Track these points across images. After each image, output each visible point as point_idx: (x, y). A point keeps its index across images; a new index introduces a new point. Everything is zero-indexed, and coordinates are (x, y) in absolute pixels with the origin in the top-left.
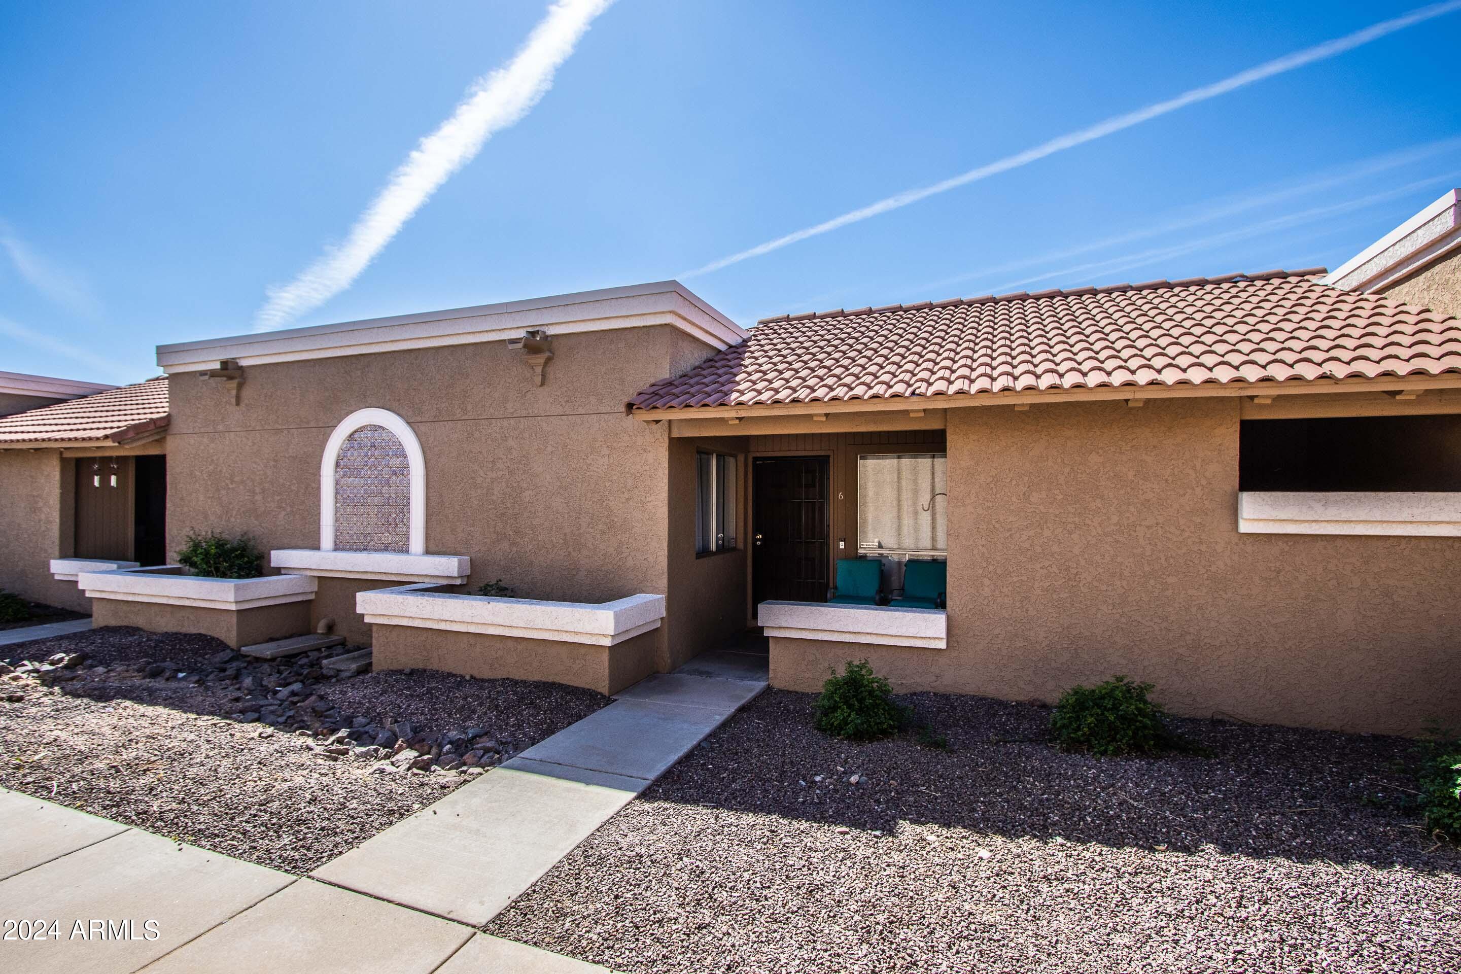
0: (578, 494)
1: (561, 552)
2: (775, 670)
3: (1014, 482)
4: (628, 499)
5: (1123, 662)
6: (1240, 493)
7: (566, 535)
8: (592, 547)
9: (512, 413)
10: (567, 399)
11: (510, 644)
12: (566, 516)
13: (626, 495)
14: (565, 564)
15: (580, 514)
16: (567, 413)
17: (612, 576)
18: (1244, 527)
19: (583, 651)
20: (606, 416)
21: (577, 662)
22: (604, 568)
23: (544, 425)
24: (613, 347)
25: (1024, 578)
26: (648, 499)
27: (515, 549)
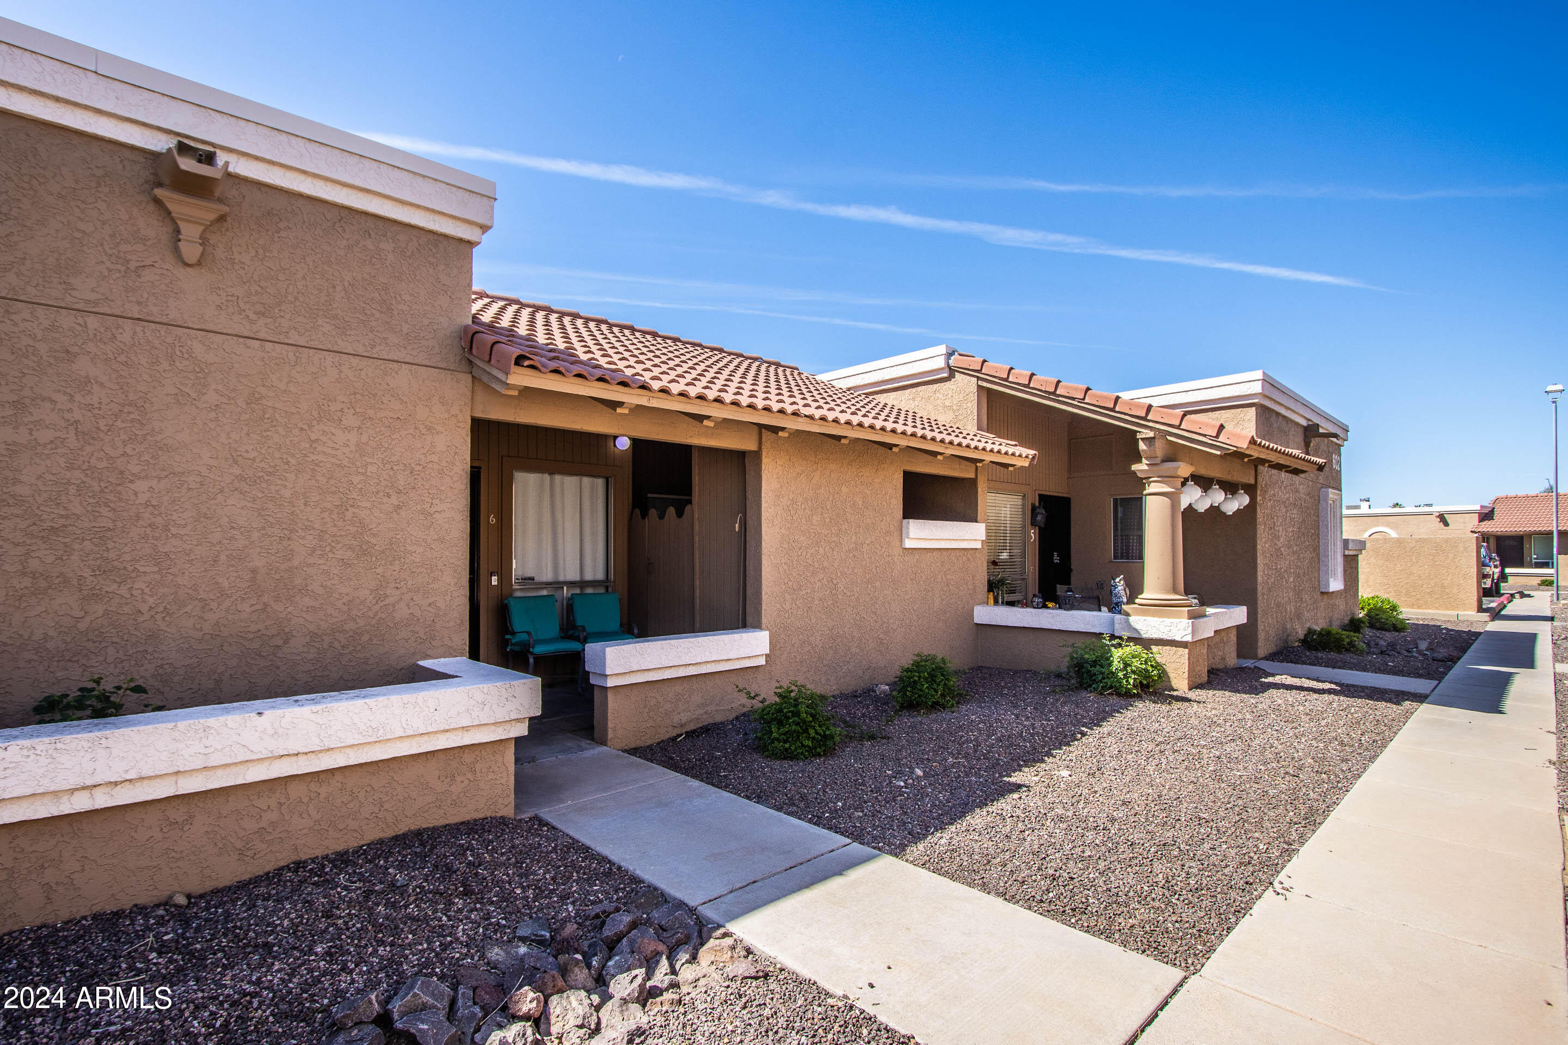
0: (287, 493)
1: (245, 607)
2: (614, 730)
4: (398, 508)
6: (904, 521)
7: (254, 571)
8: (320, 591)
9: (96, 303)
10: (259, 307)
12: (255, 535)
13: (394, 500)
14: (253, 628)
15: (292, 531)
16: (262, 335)
17: (365, 638)
18: (908, 544)
20: (355, 361)
21: (459, 779)
22: (351, 626)
23: (198, 349)
24: (369, 244)
25: (809, 591)
26: (433, 509)
27: (99, 609)
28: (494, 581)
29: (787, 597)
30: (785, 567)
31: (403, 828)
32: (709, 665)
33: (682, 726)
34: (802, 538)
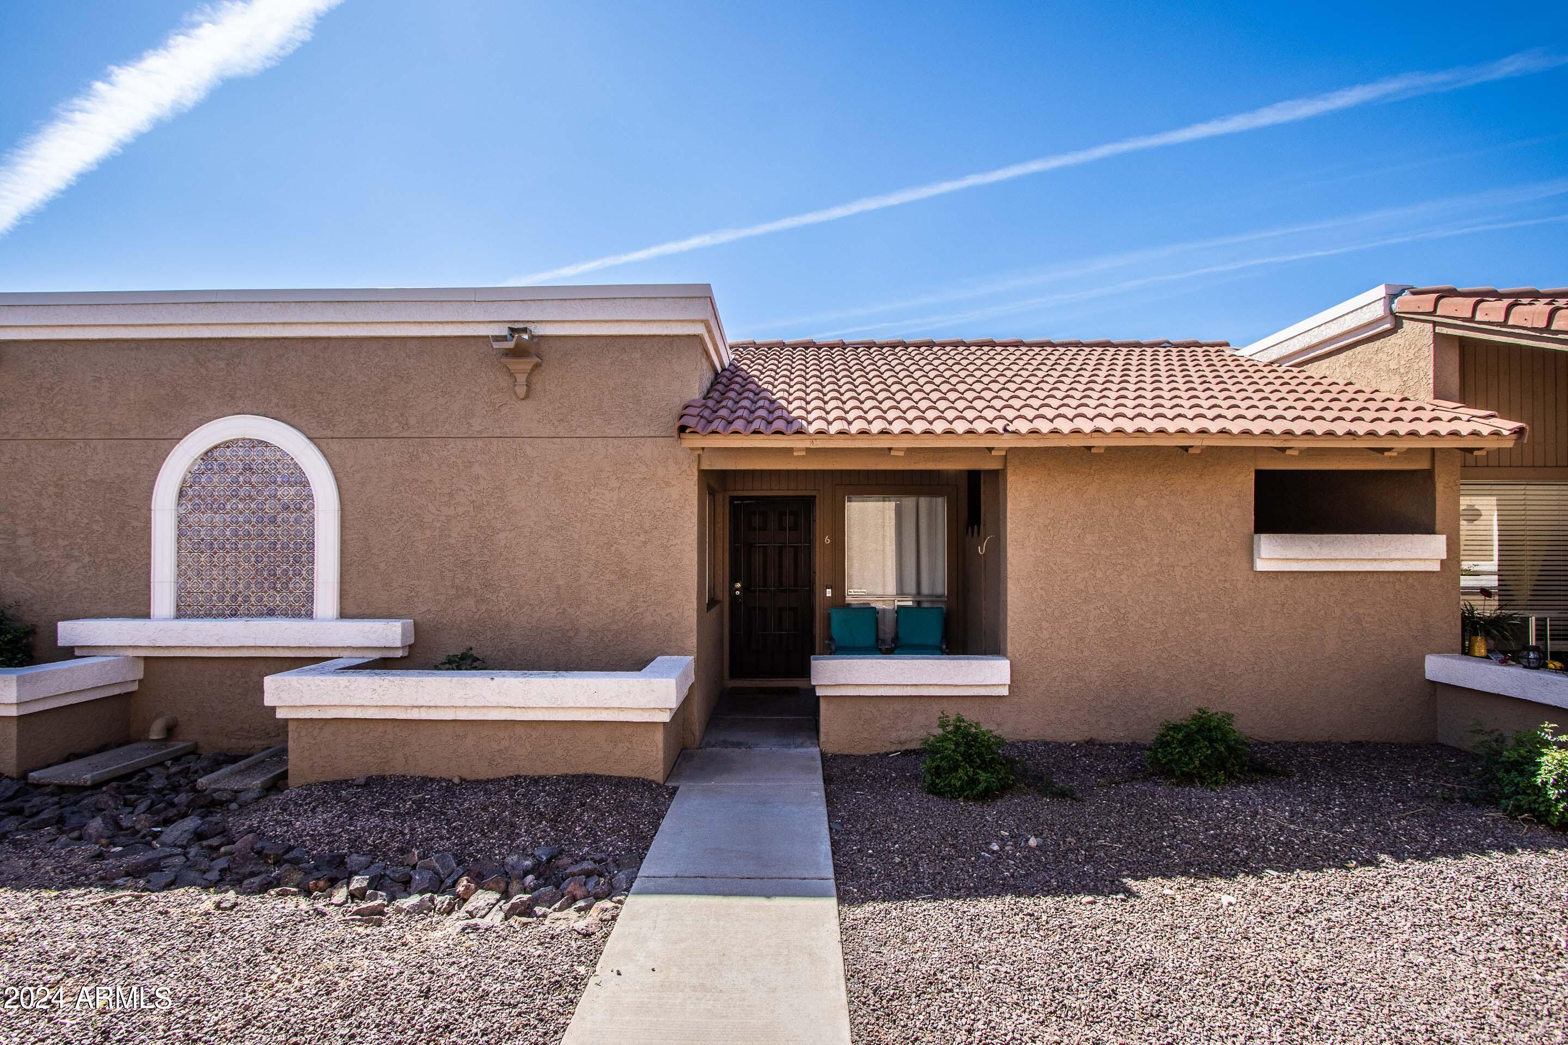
0: (576, 536)
1: (553, 610)
2: (827, 734)
3: (1070, 524)
4: (645, 543)
5: (1164, 694)
6: (1256, 536)
7: (558, 587)
8: (595, 602)
9: (481, 432)
10: (561, 417)
11: (520, 731)
12: (559, 564)
13: (642, 538)
14: (558, 624)
15: (579, 561)
16: (561, 435)
17: (624, 636)
18: (1260, 566)
19: (627, 731)
20: (615, 441)
21: (620, 745)
22: (615, 627)
23: (528, 449)
24: (625, 357)
25: (1079, 619)
26: (671, 543)
27: (484, 608)
28: (829, 593)
29: (1045, 624)
30: (1043, 592)
31: (582, 771)
32: (931, 688)
33: (900, 743)
34: (1068, 561)
